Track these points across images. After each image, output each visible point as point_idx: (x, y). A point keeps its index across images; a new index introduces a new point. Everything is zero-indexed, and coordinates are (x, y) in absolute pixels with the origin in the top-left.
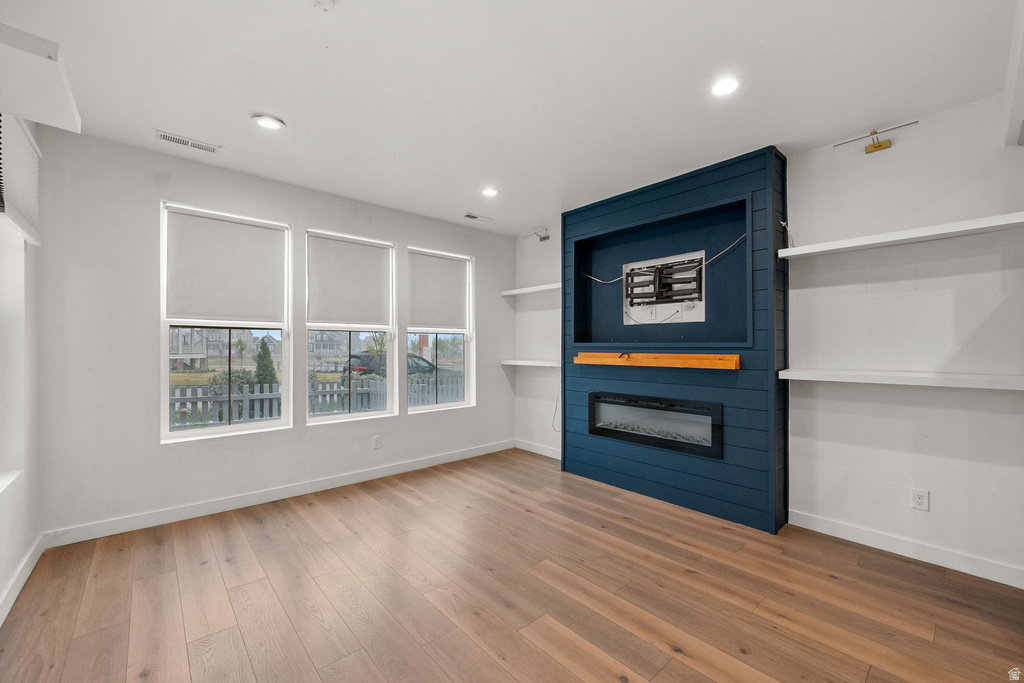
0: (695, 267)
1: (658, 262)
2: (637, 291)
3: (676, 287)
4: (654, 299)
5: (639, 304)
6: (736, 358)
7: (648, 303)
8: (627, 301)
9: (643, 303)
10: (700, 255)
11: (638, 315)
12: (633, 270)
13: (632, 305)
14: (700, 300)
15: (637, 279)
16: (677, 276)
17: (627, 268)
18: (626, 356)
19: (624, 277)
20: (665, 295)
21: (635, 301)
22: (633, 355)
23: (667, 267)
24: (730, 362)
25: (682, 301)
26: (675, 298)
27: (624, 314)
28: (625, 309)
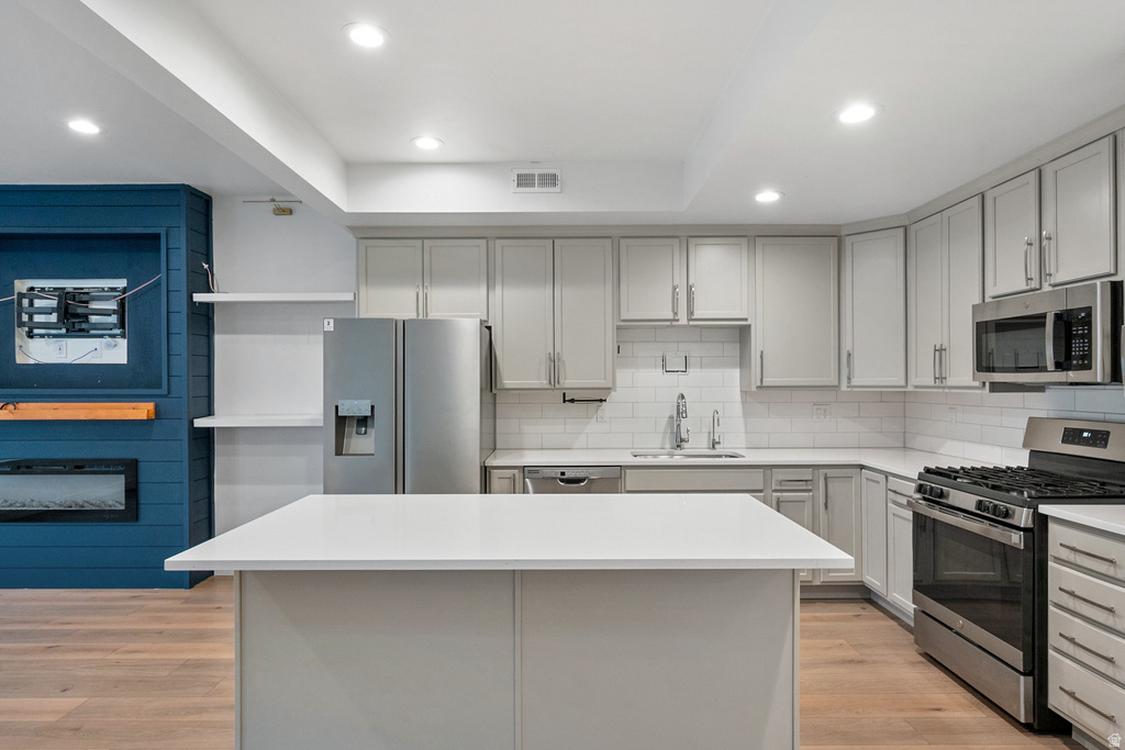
0: (115, 297)
1: (70, 284)
2: (38, 318)
3: (94, 319)
4: (64, 331)
5: (42, 336)
6: (150, 406)
7: (55, 336)
8: (20, 333)
9: (49, 335)
10: (121, 283)
11: (38, 351)
12: (32, 289)
13: (30, 335)
14: (123, 336)
15: (38, 303)
16: (94, 305)
17: (21, 286)
18: (11, 407)
19: (15, 297)
20: (77, 327)
21: (36, 331)
22: (22, 405)
23: (79, 292)
24: (141, 411)
25: (101, 336)
26: (92, 332)
27: (17, 349)
28: (18, 342)
